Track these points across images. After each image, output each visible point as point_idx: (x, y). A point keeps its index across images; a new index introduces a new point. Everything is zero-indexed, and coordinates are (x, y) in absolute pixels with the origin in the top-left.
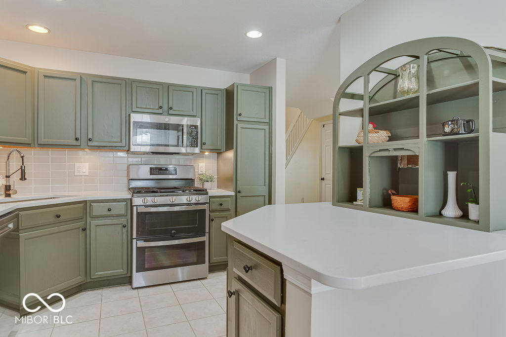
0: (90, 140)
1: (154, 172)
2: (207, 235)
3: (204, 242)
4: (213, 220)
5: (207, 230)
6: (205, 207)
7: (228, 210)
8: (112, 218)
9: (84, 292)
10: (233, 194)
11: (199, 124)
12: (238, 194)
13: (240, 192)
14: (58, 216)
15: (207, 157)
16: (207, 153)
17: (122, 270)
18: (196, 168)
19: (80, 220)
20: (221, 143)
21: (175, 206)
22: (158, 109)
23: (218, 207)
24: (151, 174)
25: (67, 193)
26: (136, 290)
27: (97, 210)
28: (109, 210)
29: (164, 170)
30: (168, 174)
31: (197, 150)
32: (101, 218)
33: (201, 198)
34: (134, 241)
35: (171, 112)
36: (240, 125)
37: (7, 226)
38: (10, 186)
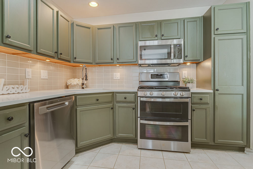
0: (118, 59)
1: (153, 77)
2: (190, 121)
3: (187, 126)
4: (194, 110)
5: (190, 118)
6: (188, 100)
7: (207, 104)
8: (127, 103)
9: (114, 143)
10: (212, 91)
11: (182, 43)
12: (216, 92)
13: (218, 91)
14: (98, 100)
15: (189, 67)
16: (188, 64)
17: (132, 135)
18: (181, 74)
19: (111, 103)
20: (199, 55)
21: (165, 98)
22: (154, 37)
23: (199, 101)
24: (152, 78)
26: (140, 150)
27: (120, 97)
28: (125, 98)
29: (159, 75)
30: (162, 78)
31: (182, 61)
32: (121, 103)
33: (185, 94)
34: (139, 119)
35: (163, 38)
36: (217, 38)
37: (64, 103)
38: (83, 83)
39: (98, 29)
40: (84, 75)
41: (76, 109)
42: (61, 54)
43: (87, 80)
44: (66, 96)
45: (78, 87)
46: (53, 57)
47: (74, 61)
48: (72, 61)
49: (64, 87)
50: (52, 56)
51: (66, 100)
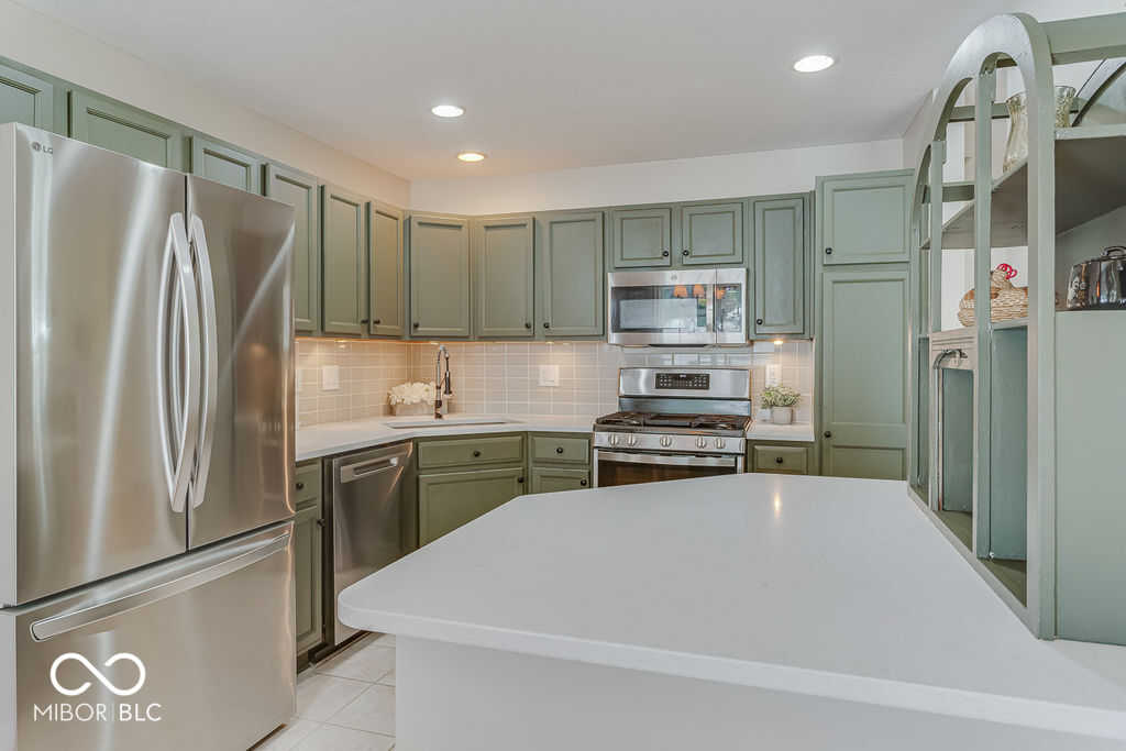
0: (546, 326)
1: (663, 383)
6: (735, 463)
8: (565, 466)
11: (742, 280)
12: (824, 439)
13: (828, 436)
14: (477, 455)
15: (788, 350)
16: (778, 343)
19: (518, 464)
20: (802, 319)
21: (670, 455)
22: (660, 258)
25: (508, 417)
27: (545, 450)
28: (558, 451)
29: (683, 378)
30: (690, 388)
32: (548, 465)
35: (687, 260)
36: (830, 276)
37: (388, 461)
38: (441, 402)
39: (487, 228)
40: (443, 378)
41: (418, 478)
42: (377, 322)
43: (450, 393)
44: (392, 444)
45: (426, 412)
46: (356, 336)
47: (413, 334)
48: (407, 337)
49: (382, 412)
50: (356, 332)
51: (394, 452)
